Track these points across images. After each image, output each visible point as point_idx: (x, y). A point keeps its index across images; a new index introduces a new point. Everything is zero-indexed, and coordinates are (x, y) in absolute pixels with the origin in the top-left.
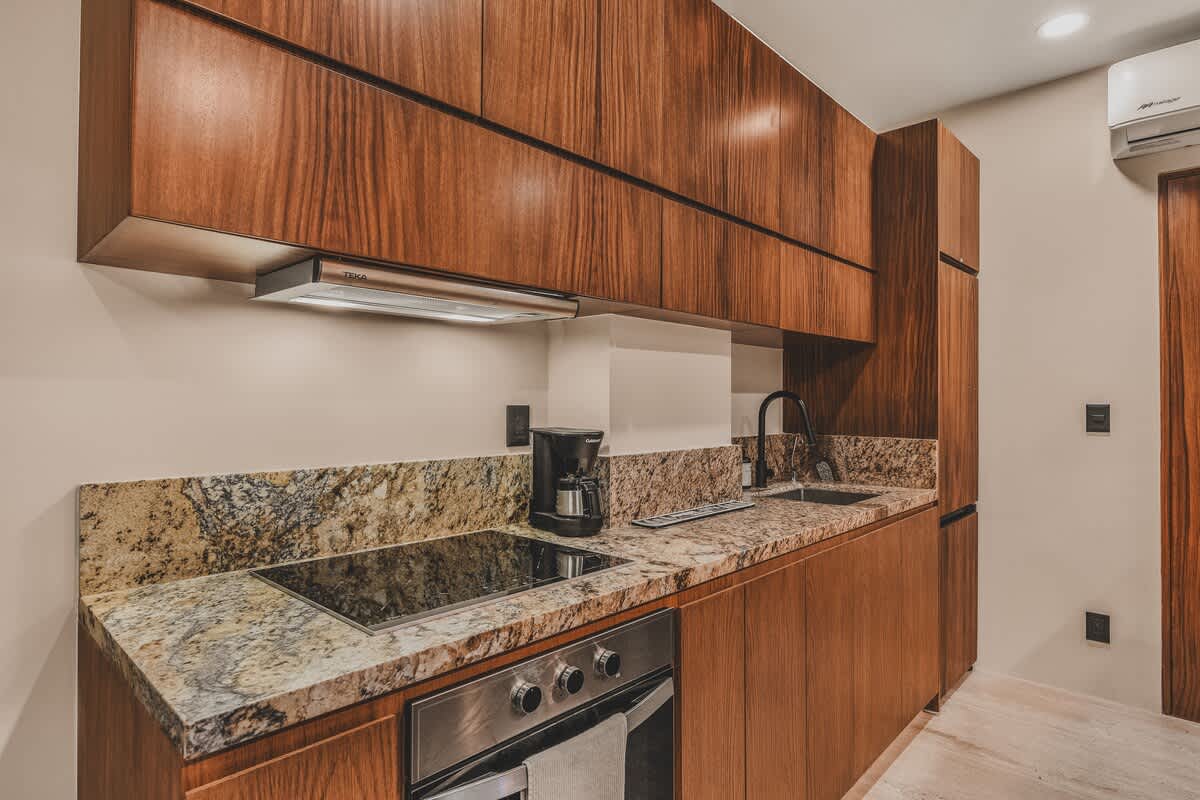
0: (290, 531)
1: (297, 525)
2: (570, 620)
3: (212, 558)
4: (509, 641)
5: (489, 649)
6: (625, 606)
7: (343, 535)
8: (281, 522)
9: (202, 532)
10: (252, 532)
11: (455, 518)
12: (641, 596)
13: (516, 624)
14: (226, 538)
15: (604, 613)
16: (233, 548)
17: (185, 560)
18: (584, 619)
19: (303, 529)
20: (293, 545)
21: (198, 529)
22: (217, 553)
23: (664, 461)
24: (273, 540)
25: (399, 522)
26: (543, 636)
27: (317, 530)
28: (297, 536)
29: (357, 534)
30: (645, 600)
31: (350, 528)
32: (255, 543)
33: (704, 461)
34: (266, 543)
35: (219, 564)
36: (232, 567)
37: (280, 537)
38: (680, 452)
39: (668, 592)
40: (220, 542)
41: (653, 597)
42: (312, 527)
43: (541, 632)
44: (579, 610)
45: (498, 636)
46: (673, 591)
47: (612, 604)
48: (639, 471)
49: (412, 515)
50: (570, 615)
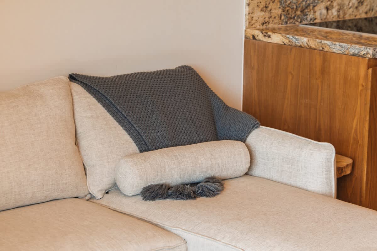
0: (306, 8)
1: (309, 5)
3: (283, 17)
7: (324, 11)
8: (304, 3)
9: (280, 5)
10: (295, 7)
11: (368, 7)
14: (287, 9)
16: (289, 14)
17: (275, 17)
19: (311, 7)
20: (307, 15)
21: (279, 4)
22: (284, 15)
24: (301, 12)
25: (345, 8)
27: (316, 8)
28: (309, 10)
29: (330, 12)
31: (327, 9)
32: (295, 12)
34: (299, 13)
35: (284, 21)
36: (288, 22)
37: (304, 10)
40: (285, 11)
42: (314, 6)
49: (351, 4)
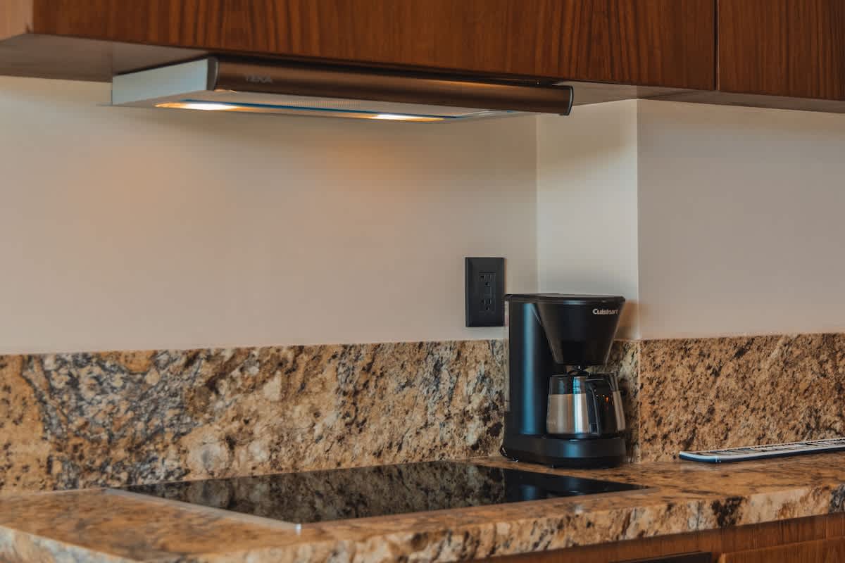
0: (150, 438)
1: (159, 431)
2: (548, 538)
3: (57, 468)
4: (464, 549)
5: (438, 554)
6: (631, 534)
7: (220, 450)
8: (140, 425)
9: (45, 431)
10: (105, 436)
11: (384, 439)
12: (657, 526)
13: (473, 529)
14: (74, 441)
15: (598, 539)
16: (81, 457)
17: (26, 468)
18: (568, 541)
19: (168, 438)
20: (154, 459)
21: (40, 427)
22: (62, 461)
23: (741, 353)
24: (130, 450)
25: (299, 439)
26: (508, 552)
27: (185, 441)
28: (160, 446)
29: (241, 452)
30: (663, 531)
31: (231, 442)
32: (108, 452)
33: (823, 357)
34: (120, 453)
35: (65, 477)
36: (81, 483)
37: (138, 446)
38: (774, 339)
39: (702, 527)
40: (66, 447)
41: (676, 529)
42: (179, 435)
43: (507, 546)
44: (560, 527)
45: (450, 540)
46: (710, 526)
47: (610, 527)
48: (692, 368)
49: (318, 430)
50: (546, 531)
